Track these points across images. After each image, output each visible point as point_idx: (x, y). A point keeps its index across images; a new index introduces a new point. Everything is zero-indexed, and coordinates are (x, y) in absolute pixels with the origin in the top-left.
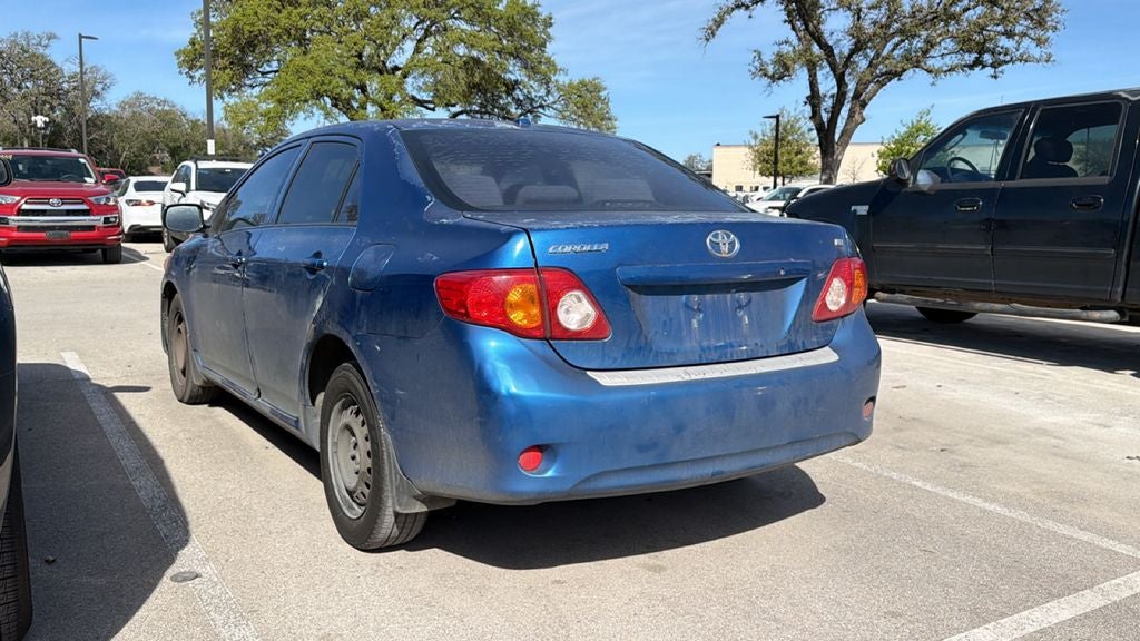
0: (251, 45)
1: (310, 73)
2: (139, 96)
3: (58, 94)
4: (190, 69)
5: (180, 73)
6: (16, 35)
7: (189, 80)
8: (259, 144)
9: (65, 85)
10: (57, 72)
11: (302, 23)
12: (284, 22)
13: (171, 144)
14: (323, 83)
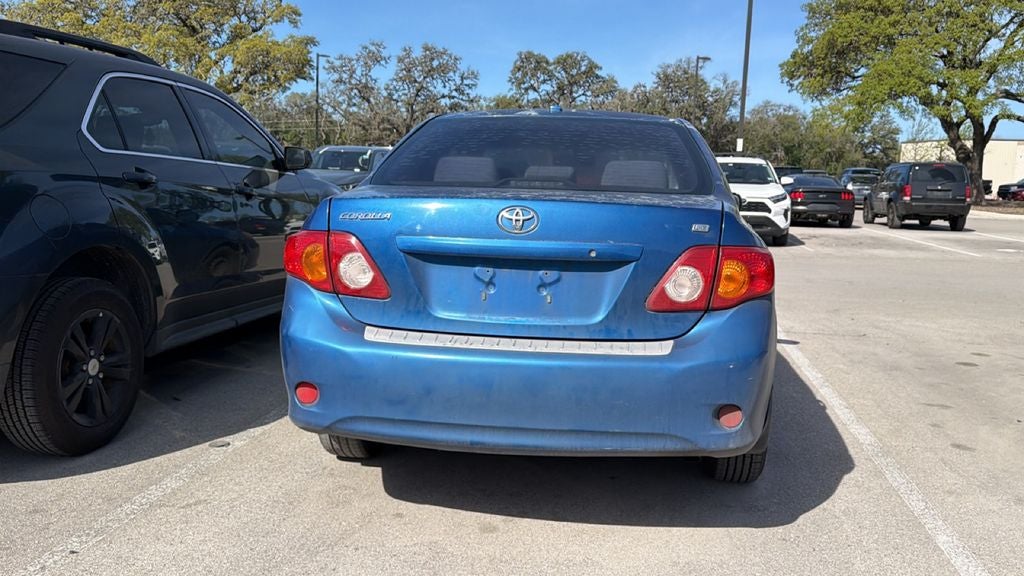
0: (841, 54)
1: (890, 75)
2: (767, 104)
3: (703, 106)
4: (791, 79)
5: (782, 82)
6: (681, 60)
7: (789, 88)
8: (869, 142)
9: (710, 99)
10: (705, 89)
11: (891, 31)
12: (874, 31)
13: (786, 145)
14: (901, 84)
